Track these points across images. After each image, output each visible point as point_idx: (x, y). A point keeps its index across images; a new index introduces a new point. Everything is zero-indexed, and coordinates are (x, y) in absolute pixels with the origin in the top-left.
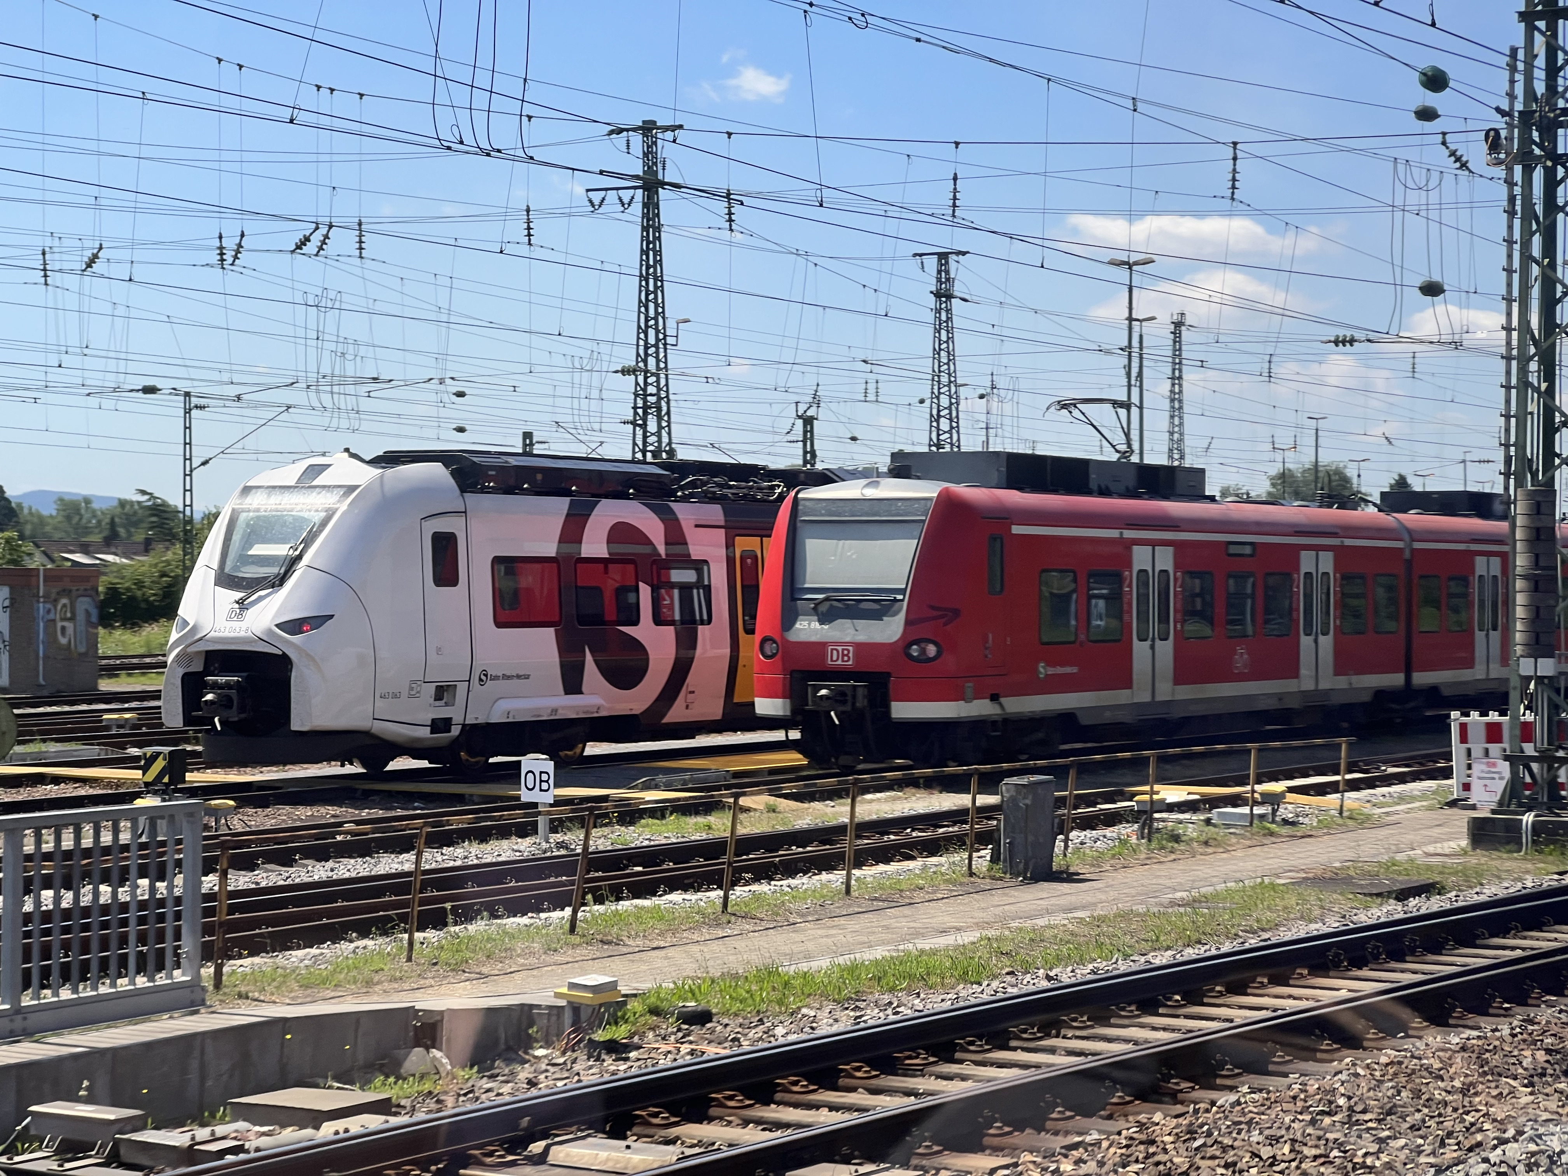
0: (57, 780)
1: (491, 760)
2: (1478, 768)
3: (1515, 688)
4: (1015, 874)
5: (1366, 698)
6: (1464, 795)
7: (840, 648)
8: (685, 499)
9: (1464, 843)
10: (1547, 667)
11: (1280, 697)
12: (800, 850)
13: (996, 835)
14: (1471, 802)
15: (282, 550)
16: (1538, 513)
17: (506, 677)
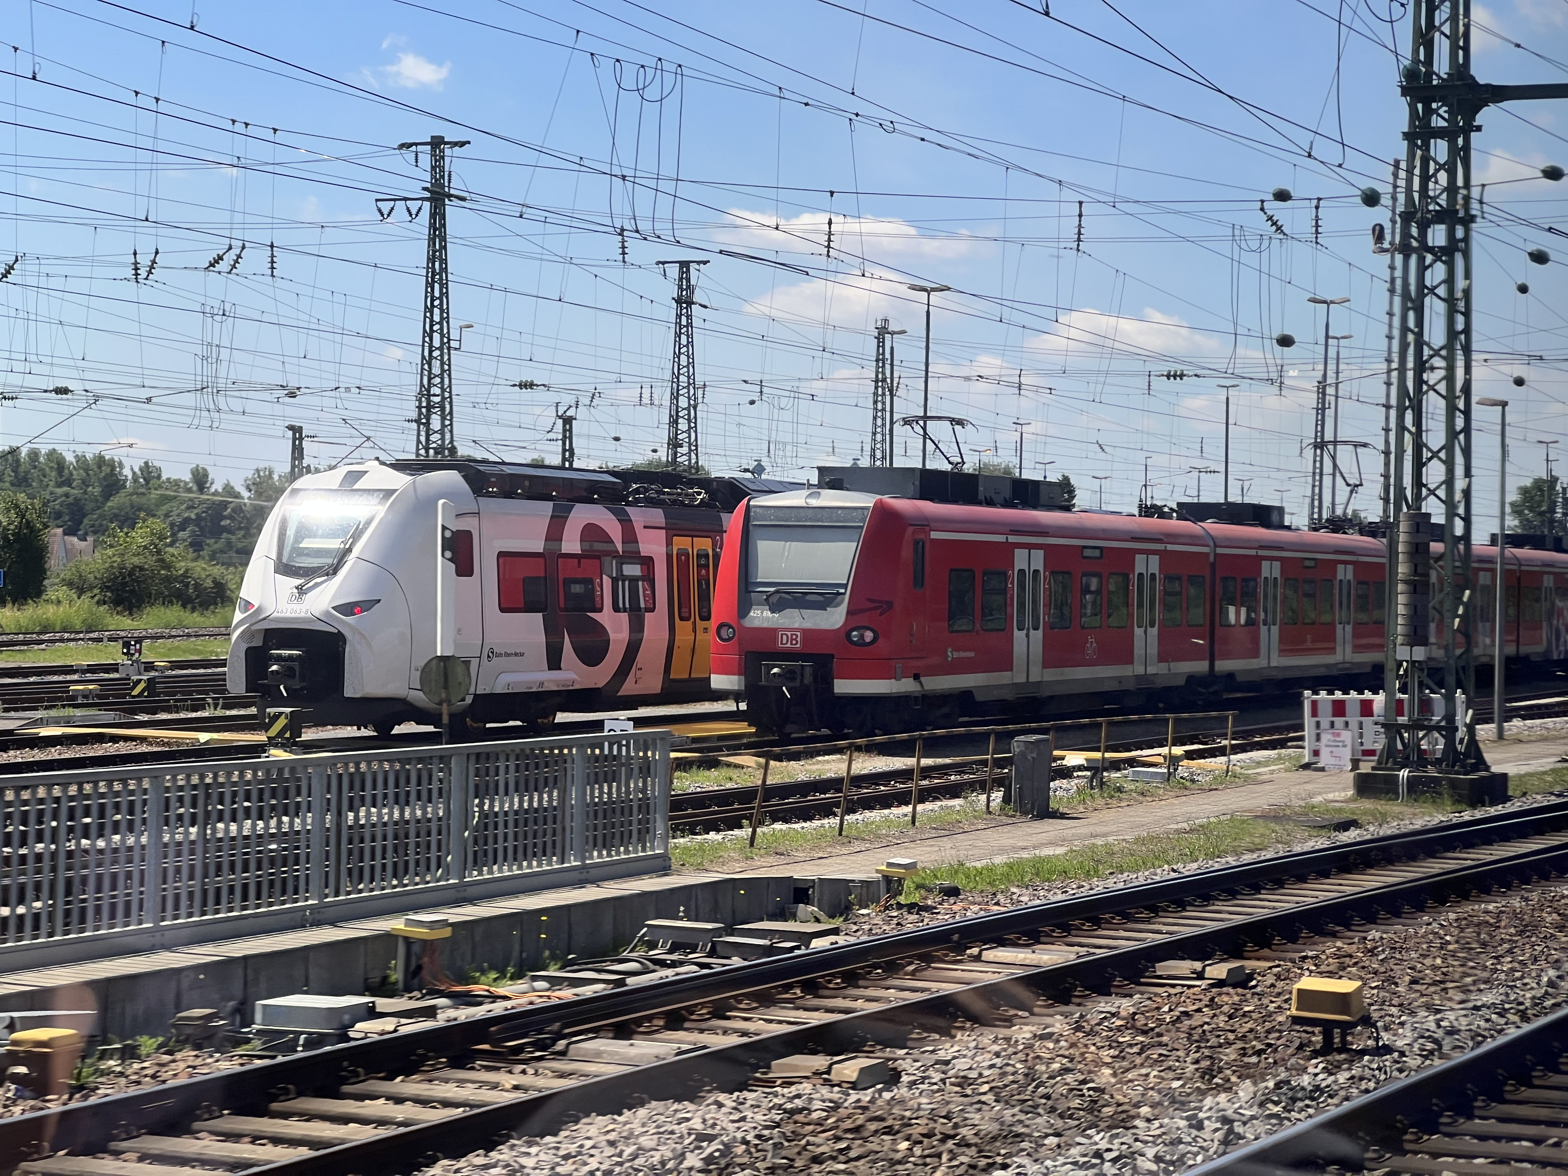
0: (115, 739)
1: (488, 725)
2: (1326, 737)
3: (1391, 670)
4: (1025, 813)
5: (1181, 682)
6: (1314, 759)
7: (789, 634)
8: (635, 503)
9: (1350, 793)
10: (1419, 653)
11: (1120, 680)
12: (823, 796)
13: (1007, 782)
14: (1319, 765)
15: (335, 544)
16: (1418, 531)
17: (508, 655)
